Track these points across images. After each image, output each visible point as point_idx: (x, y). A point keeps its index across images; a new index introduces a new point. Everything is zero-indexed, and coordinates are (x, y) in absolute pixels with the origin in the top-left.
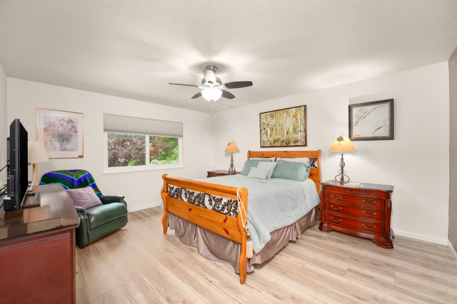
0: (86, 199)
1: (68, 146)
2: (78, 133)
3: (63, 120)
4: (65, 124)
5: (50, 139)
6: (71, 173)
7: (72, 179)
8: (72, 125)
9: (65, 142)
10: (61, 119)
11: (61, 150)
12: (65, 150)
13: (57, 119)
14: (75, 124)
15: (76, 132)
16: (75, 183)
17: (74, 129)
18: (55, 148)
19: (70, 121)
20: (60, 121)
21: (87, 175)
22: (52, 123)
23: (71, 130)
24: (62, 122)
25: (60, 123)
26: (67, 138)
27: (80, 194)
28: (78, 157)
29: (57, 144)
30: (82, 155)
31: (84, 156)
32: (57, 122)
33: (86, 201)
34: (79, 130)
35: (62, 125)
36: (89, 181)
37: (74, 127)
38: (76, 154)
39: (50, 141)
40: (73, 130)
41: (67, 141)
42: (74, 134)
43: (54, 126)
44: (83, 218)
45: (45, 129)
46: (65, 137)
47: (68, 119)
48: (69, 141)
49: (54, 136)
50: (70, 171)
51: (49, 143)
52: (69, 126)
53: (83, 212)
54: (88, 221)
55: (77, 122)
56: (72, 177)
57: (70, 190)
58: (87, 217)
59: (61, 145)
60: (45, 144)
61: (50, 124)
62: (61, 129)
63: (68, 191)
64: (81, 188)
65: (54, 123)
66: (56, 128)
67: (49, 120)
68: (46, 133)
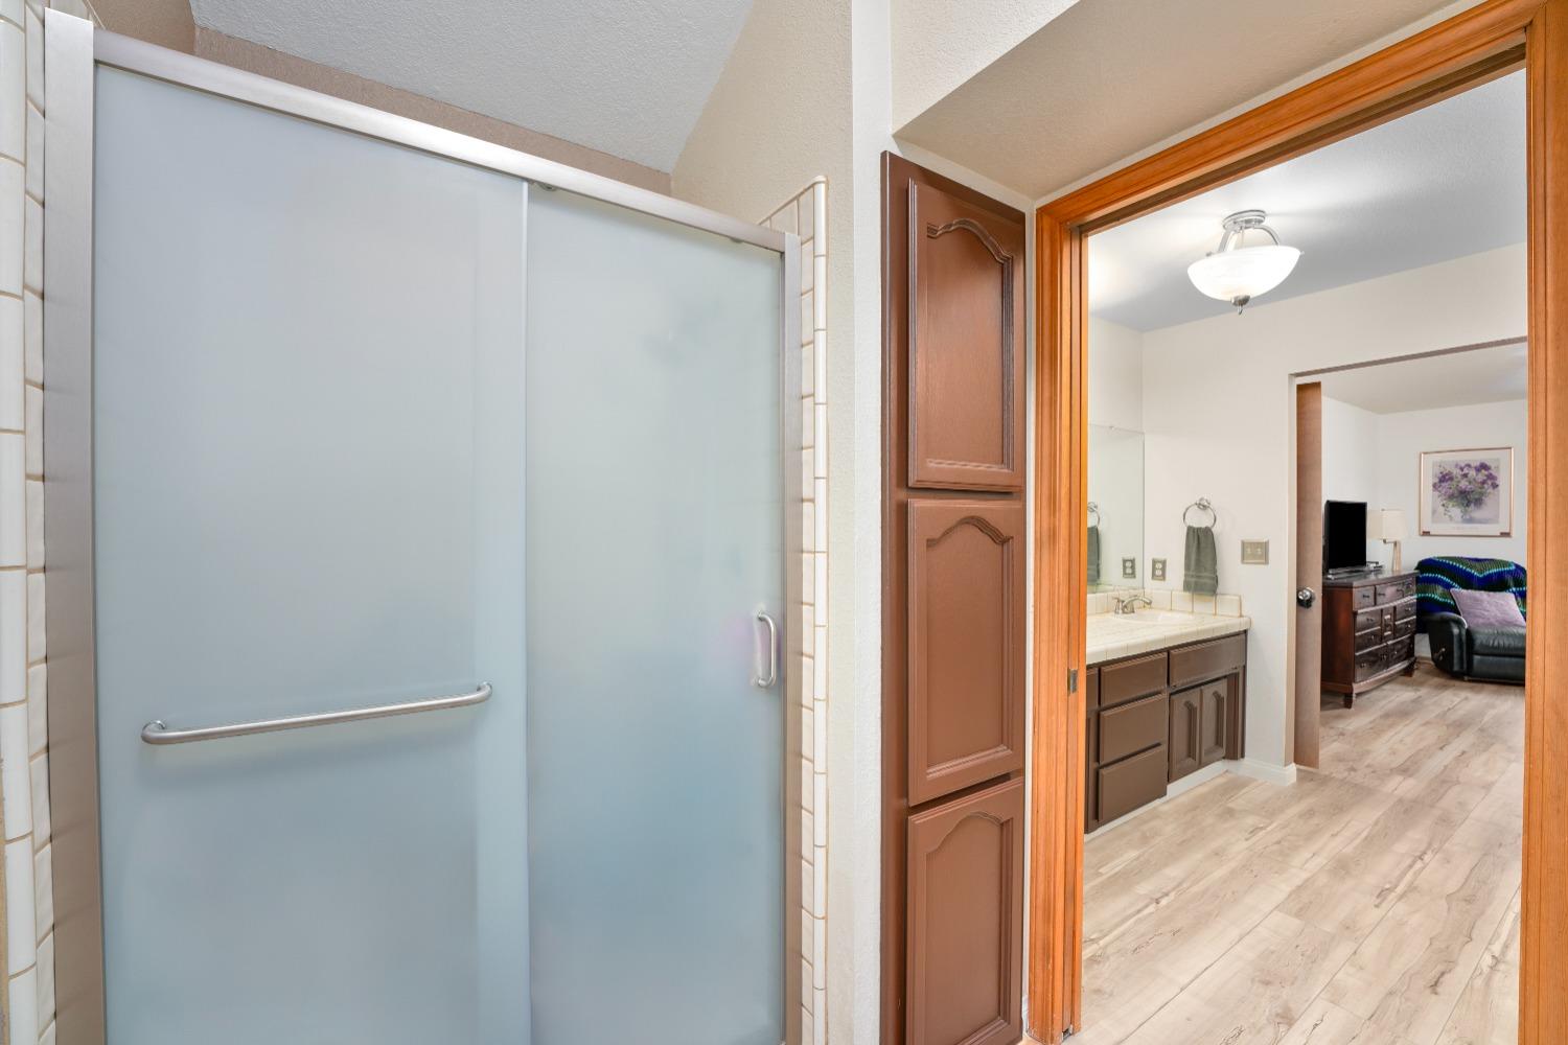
0: (1485, 610)
1: (1477, 513)
2: (1500, 488)
3: (1469, 466)
4: (1472, 473)
5: (1444, 502)
6: (1473, 563)
7: (1470, 573)
8: (1486, 473)
9: (1472, 507)
10: (1463, 465)
11: (1463, 522)
12: (1471, 521)
13: (1457, 465)
14: (1493, 472)
15: (1495, 486)
16: (1475, 582)
17: (1492, 480)
18: (1452, 518)
19: (1483, 467)
20: (1462, 469)
21: (1509, 572)
22: (1447, 474)
23: (1484, 482)
24: (1466, 471)
25: (1462, 473)
26: (1477, 499)
27: (1476, 600)
28: (1498, 534)
29: (1456, 512)
30: (1507, 531)
31: (1513, 534)
32: (1456, 472)
33: (1486, 613)
34: (1501, 482)
35: (1465, 476)
36: (1511, 583)
37: (1491, 477)
38: (1496, 529)
39: (1443, 505)
40: (1490, 482)
41: (1475, 504)
42: (1491, 490)
43: (1451, 479)
44: (1456, 631)
45: (1434, 486)
46: (1472, 496)
47: (1478, 464)
48: (1481, 504)
49: (1451, 497)
50: (1470, 559)
51: (1442, 509)
52: (1481, 477)
53: (1459, 623)
54: (1464, 638)
55: (1497, 468)
56: (1468, 570)
57: (1457, 590)
58: (1464, 632)
59: (1465, 512)
60: (1434, 512)
61: (1444, 476)
62: (1464, 484)
63: (1452, 590)
64: (1485, 590)
65: (1449, 473)
66: (1454, 483)
67: (1442, 469)
68: (1437, 493)
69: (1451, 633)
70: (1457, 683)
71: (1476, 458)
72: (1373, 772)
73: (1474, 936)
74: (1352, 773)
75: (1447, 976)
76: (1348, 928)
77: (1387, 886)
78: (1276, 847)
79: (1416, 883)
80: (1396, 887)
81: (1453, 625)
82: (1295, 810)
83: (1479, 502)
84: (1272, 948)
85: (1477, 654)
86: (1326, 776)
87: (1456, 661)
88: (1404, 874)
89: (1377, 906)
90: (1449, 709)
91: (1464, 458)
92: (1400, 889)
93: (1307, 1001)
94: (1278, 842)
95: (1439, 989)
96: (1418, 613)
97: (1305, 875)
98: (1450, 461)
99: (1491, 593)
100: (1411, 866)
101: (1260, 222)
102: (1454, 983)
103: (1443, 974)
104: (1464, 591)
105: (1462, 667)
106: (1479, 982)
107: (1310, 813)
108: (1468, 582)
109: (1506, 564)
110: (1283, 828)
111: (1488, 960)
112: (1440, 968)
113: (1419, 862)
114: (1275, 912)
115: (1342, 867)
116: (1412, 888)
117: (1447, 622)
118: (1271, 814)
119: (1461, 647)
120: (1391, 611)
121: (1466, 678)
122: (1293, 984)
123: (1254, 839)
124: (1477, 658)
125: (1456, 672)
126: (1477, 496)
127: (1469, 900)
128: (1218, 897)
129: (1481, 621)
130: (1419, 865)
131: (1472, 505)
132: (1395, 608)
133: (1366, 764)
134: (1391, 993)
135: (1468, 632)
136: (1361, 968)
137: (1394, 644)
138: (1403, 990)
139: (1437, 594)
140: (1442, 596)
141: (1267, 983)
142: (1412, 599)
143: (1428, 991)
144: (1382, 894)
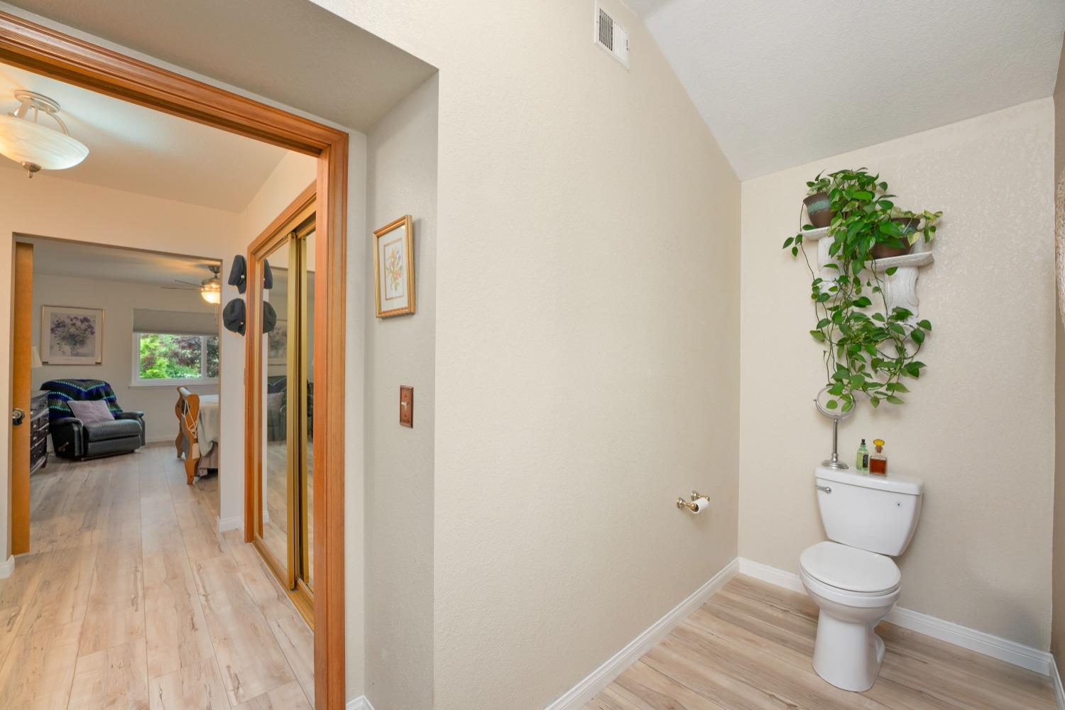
0: (91, 413)
1: (81, 350)
2: (96, 334)
3: (76, 318)
4: (78, 323)
5: (59, 342)
6: (81, 383)
7: (79, 390)
8: (87, 324)
9: (78, 346)
10: (72, 317)
11: (72, 356)
12: (77, 355)
13: (68, 317)
14: (92, 324)
15: (93, 333)
16: (83, 395)
17: (91, 329)
18: (64, 353)
19: (85, 320)
20: (72, 320)
21: (102, 387)
22: (61, 323)
23: (85, 330)
24: (74, 321)
25: (72, 323)
26: (81, 341)
27: (85, 407)
28: (94, 363)
29: (67, 348)
30: (100, 362)
31: (103, 364)
32: (68, 322)
33: (91, 414)
34: (97, 330)
35: (74, 325)
36: (104, 394)
37: (90, 327)
38: (93, 360)
39: (58, 344)
40: (89, 330)
41: (80, 344)
42: (90, 335)
43: (64, 326)
44: (76, 428)
45: (52, 330)
46: (78, 339)
47: (82, 318)
48: (84, 344)
49: (64, 338)
50: (78, 380)
51: (57, 347)
52: (84, 326)
53: (78, 423)
54: (82, 433)
55: (94, 321)
56: (78, 388)
57: (72, 402)
58: (81, 429)
59: (73, 349)
60: (51, 347)
61: (59, 324)
62: (73, 330)
63: (68, 402)
64: (89, 400)
65: (63, 322)
66: (66, 329)
67: (57, 319)
68: (53, 335)
69: (73, 431)
70: (78, 464)
71: (82, 314)
72: (69, 536)
73: (190, 592)
74: (54, 544)
75: (195, 619)
76: (132, 633)
77: (133, 596)
78: (39, 621)
79: (145, 585)
80: (137, 593)
81: (74, 425)
82: (32, 589)
83: (82, 343)
84: (97, 681)
85: (91, 442)
86: (37, 555)
87: (76, 449)
88: (135, 584)
89: (137, 610)
90: (85, 481)
91: (74, 312)
92: (140, 593)
93: (145, 688)
94: (39, 617)
95: (197, 627)
96: (50, 421)
97: (79, 623)
98: (63, 314)
99: (93, 402)
100: (136, 578)
101: (55, 111)
102: (199, 619)
103: (192, 619)
104: (77, 402)
105: (80, 452)
106: (207, 611)
107: (46, 585)
108: (78, 395)
109: (99, 382)
110: (34, 605)
111: (203, 599)
112: (189, 617)
113: (138, 573)
114: (79, 659)
115: (98, 603)
116: (145, 589)
117: (69, 424)
118: (15, 601)
119: (80, 440)
120: (37, 422)
121: (82, 459)
122: (129, 688)
123: (16, 627)
124: (90, 445)
125: (77, 457)
126: (81, 339)
127: (175, 577)
128: (23, 685)
129: (89, 420)
130: (139, 575)
131: (78, 344)
132: (39, 419)
133: (59, 534)
134: (180, 647)
135: (84, 428)
136: (157, 647)
137: (38, 445)
138: (183, 639)
139: (59, 406)
140: (62, 407)
141: (114, 702)
142: (46, 411)
143: (193, 631)
144: (134, 602)
